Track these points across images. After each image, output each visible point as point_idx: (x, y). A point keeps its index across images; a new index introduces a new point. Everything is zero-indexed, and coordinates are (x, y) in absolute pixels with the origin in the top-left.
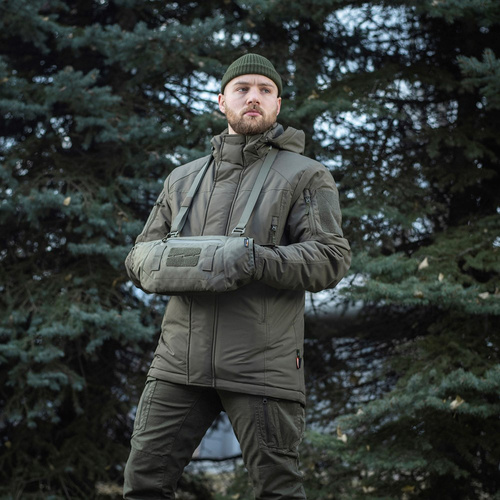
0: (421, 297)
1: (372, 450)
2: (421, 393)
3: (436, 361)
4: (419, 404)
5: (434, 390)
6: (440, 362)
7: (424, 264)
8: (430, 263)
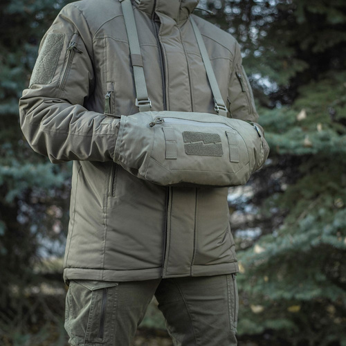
0: (310, 147)
1: (270, 281)
2: (315, 231)
3: (319, 200)
4: (315, 242)
5: (327, 229)
6: (323, 201)
7: (302, 115)
8: (307, 114)
